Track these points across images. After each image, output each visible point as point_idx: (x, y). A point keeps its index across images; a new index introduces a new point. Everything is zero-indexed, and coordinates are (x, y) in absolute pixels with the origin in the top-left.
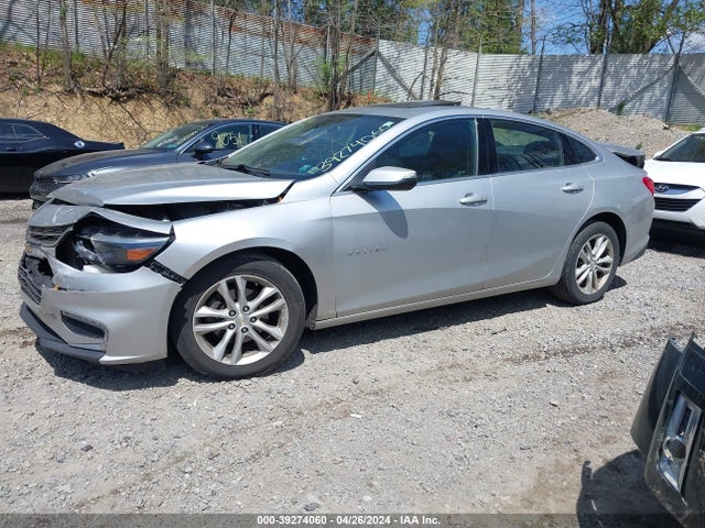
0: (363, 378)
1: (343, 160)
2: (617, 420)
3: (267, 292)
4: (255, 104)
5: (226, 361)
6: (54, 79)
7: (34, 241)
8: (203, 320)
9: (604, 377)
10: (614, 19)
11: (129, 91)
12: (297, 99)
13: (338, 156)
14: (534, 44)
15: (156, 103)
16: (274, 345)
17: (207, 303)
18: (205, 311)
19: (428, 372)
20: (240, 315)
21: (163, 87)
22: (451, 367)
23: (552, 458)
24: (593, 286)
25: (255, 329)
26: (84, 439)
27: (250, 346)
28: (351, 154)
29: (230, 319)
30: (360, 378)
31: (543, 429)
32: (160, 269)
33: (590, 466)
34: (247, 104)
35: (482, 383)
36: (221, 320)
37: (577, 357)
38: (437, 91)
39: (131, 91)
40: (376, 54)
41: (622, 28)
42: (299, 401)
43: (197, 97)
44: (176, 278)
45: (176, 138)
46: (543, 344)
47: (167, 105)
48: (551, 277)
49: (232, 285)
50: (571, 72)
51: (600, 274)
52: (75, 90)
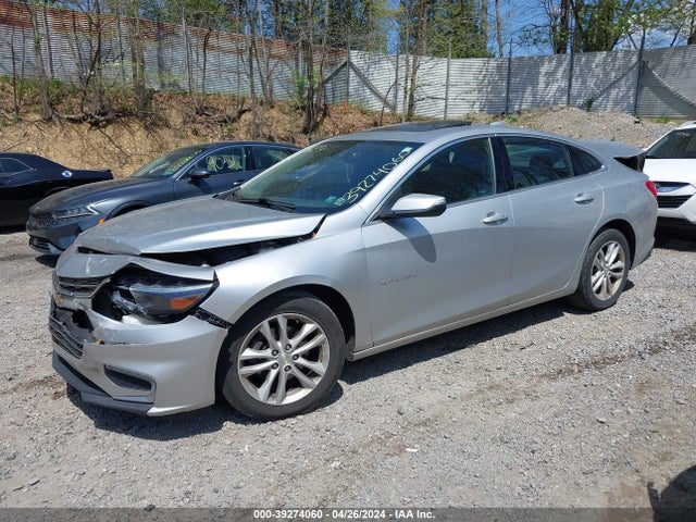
0: (408, 409)
1: (369, 190)
2: (667, 434)
3: (308, 328)
4: (234, 120)
5: (272, 402)
6: (32, 109)
7: (66, 292)
8: (247, 362)
9: (642, 388)
10: (577, 18)
11: (107, 116)
12: (274, 113)
13: (362, 186)
14: (501, 47)
15: (135, 126)
16: (317, 381)
17: (250, 345)
18: (249, 353)
19: (470, 396)
20: (283, 354)
21: (141, 110)
22: (491, 388)
23: (616, 481)
24: (608, 291)
25: (297, 366)
26: (144, 498)
27: (293, 383)
28: (376, 183)
29: (273, 359)
30: (404, 409)
31: (599, 450)
32: (205, 316)
33: (655, 487)
34: (225, 122)
35: (525, 404)
36: (263, 360)
37: (611, 368)
38: (412, 97)
39: (110, 116)
40: (348, 64)
41: (584, 27)
42: (350, 437)
43: (175, 118)
44: (220, 323)
45: (167, 164)
46: (573, 356)
47: (146, 127)
48: (569, 286)
49: (274, 325)
50: (539, 73)
51: (613, 279)
52: (54, 117)
